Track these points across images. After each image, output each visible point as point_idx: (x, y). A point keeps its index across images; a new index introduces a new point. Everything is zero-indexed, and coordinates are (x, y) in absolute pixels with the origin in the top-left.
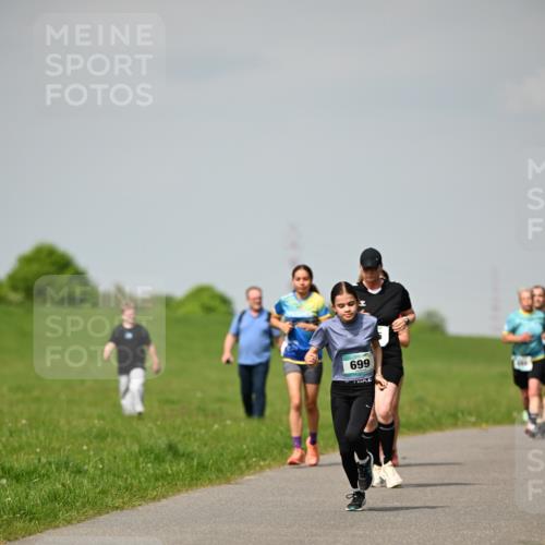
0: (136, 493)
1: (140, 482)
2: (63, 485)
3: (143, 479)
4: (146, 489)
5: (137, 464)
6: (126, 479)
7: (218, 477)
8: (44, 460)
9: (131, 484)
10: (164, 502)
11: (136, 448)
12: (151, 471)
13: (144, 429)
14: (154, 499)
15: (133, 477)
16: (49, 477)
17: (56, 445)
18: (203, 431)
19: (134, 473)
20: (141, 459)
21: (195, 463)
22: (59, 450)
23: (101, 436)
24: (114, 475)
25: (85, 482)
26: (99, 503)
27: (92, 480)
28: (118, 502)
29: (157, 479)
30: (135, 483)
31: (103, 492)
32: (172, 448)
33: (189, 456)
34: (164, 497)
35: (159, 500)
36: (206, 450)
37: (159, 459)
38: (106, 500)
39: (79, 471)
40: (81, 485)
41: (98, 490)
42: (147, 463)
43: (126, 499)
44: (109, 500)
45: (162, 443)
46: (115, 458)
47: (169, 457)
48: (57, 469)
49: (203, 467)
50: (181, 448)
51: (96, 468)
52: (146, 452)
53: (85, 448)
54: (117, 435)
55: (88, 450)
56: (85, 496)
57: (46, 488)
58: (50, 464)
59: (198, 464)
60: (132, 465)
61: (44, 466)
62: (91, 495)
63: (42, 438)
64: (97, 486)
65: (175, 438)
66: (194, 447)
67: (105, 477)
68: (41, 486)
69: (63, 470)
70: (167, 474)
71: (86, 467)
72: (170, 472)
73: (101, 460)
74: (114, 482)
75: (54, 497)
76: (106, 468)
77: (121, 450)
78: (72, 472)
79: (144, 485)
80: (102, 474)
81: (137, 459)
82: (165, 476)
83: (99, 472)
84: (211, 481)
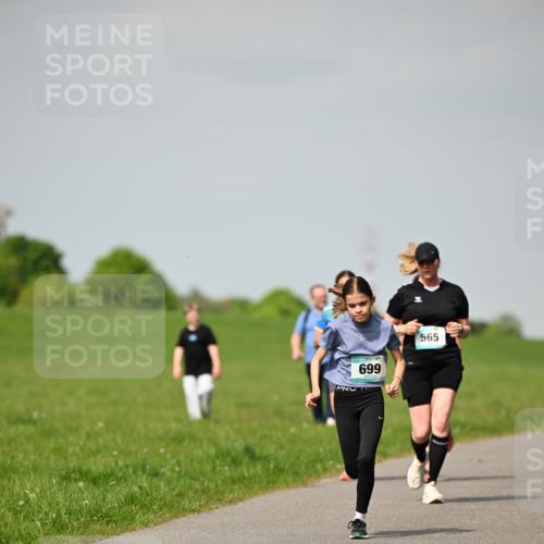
0: (213, 497)
1: (217, 485)
2: (140, 488)
3: (220, 482)
4: (223, 493)
5: (214, 468)
6: (203, 482)
7: (294, 480)
8: (121, 463)
9: (208, 487)
10: (241, 504)
11: (213, 451)
12: (228, 474)
13: (221, 432)
14: (231, 502)
15: (210, 480)
16: (126, 480)
17: (134, 448)
18: (279, 435)
19: (210, 475)
20: (218, 463)
21: (272, 466)
22: (136, 452)
23: (178, 439)
24: (191, 478)
25: (162, 484)
26: (176, 505)
27: (169, 483)
28: (195, 505)
29: (234, 482)
30: (212, 486)
31: (180, 495)
32: (248, 451)
33: (265, 459)
34: (241, 500)
35: (236, 503)
36: (282, 453)
37: (235, 462)
38: (183, 503)
39: (156, 474)
40: (158, 487)
41: (174, 493)
42: (223, 466)
43: (202, 503)
44: (186, 503)
45: (239, 445)
46: (192, 461)
47: (246, 460)
48: (134, 472)
49: (279, 470)
50: (258, 451)
51: (173, 470)
52: (223, 455)
53: (162, 451)
54: (193, 438)
55: (165, 453)
56: (161, 499)
57: (124, 491)
58: (127, 467)
59: (275, 467)
60: (209, 468)
61: (120, 470)
62: (168, 498)
63: (119, 441)
64: (174, 490)
65: (252, 441)
66: (271, 450)
67: (182, 480)
68: (117, 488)
69: (140, 473)
70: (244, 478)
71: (163, 470)
72: (246, 475)
73: (178, 463)
74: (191, 484)
75: (131, 500)
76: (183, 472)
77: (198, 452)
78: (149, 475)
79: (221, 488)
80: (180, 477)
81: (214, 462)
82: (241, 479)
83: (175, 475)
84: (287, 485)
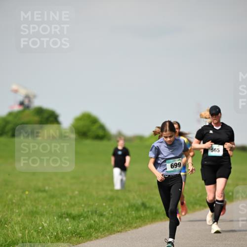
0: (127, 225)
1: (129, 220)
2: (95, 221)
3: (130, 219)
4: (132, 223)
5: (128, 212)
6: (123, 219)
8: (85, 210)
9: (125, 221)
10: (140, 229)
11: (127, 204)
12: (134, 215)
13: (131, 196)
14: (135, 227)
15: (126, 218)
16: (88, 218)
17: (91, 203)
19: (126, 216)
20: (130, 210)
21: (154, 211)
22: (92, 205)
23: (111, 199)
24: (117, 217)
25: (104, 220)
26: (111, 229)
27: (107, 219)
28: (119, 229)
29: (137, 219)
30: (127, 220)
31: (113, 224)
32: (143, 205)
33: (151, 208)
34: (140, 227)
35: (138, 228)
37: (138, 209)
38: (114, 228)
39: (101, 215)
40: (102, 221)
41: (110, 223)
42: (132, 211)
43: (122, 228)
44: (115, 228)
45: (139, 202)
46: (118, 209)
47: (142, 209)
48: (92, 214)
49: (157, 213)
50: (148, 205)
51: (109, 213)
52: (132, 206)
53: (104, 204)
54: (118, 198)
55: (106, 205)
56: (104, 226)
57: (87, 223)
58: (88, 211)
60: (125, 212)
61: (85, 213)
62: (107, 226)
64: (109, 222)
65: (145, 200)
66: (154, 204)
67: (113, 218)
68: (84, 222)
69: (94, 214)
70: (142, 217)
71: (105, 213)
72: (143, 215)
73: (112, 210)
74: (117, 220)
75: (90, 227)
76: (114, 214)
77: (121, 205)
78: (98, 215)
79: (131, 221)
80: (112, 216)
81: (128, 209)
82: (140, 217)
83: (110, 216)
84: (161, 220)
